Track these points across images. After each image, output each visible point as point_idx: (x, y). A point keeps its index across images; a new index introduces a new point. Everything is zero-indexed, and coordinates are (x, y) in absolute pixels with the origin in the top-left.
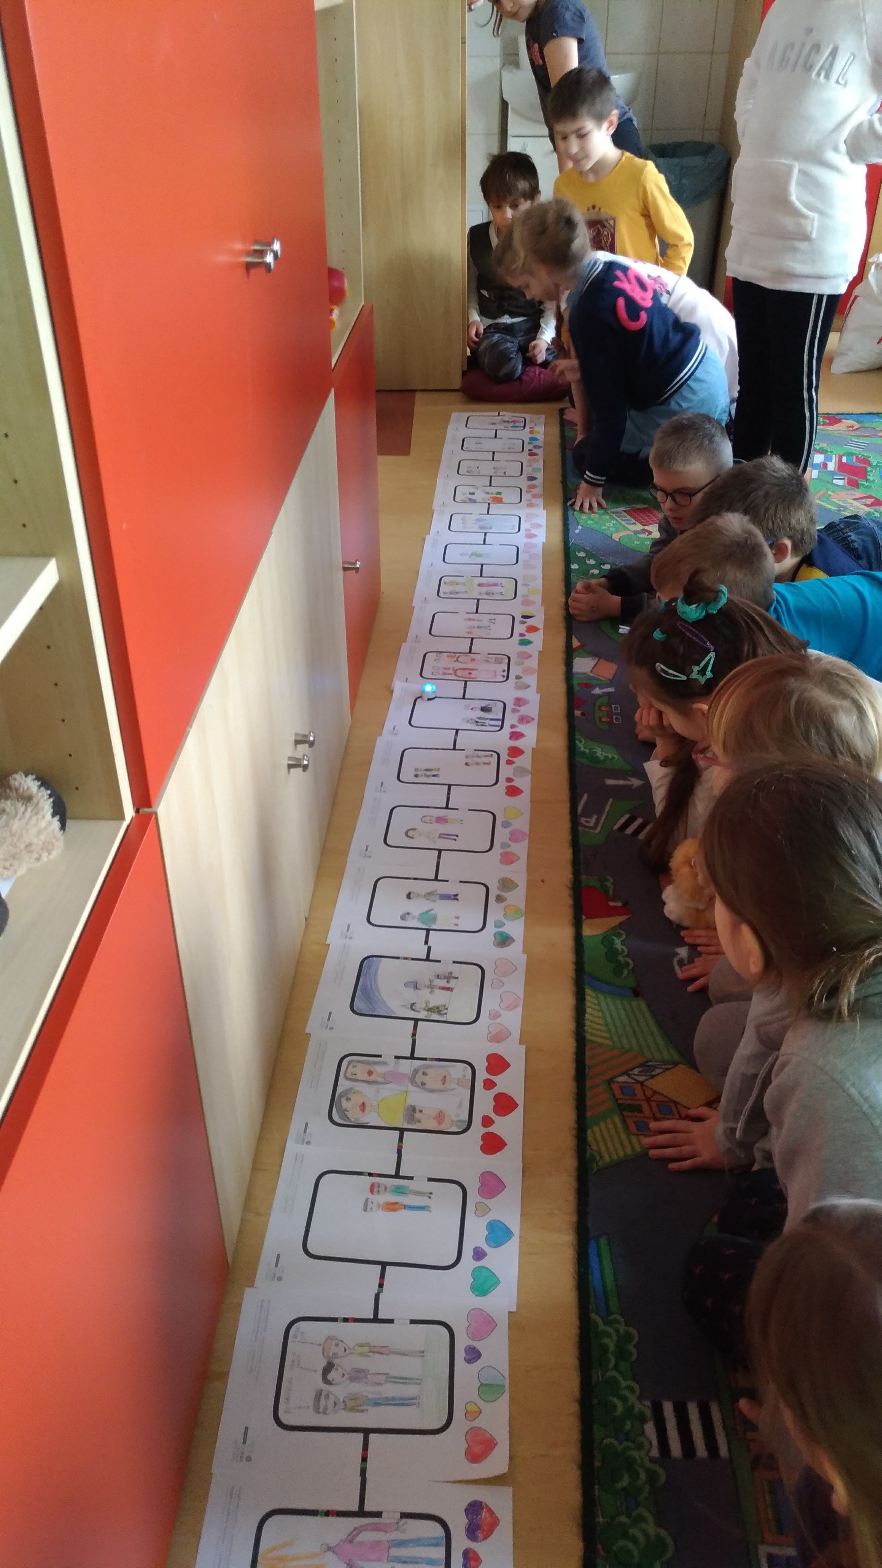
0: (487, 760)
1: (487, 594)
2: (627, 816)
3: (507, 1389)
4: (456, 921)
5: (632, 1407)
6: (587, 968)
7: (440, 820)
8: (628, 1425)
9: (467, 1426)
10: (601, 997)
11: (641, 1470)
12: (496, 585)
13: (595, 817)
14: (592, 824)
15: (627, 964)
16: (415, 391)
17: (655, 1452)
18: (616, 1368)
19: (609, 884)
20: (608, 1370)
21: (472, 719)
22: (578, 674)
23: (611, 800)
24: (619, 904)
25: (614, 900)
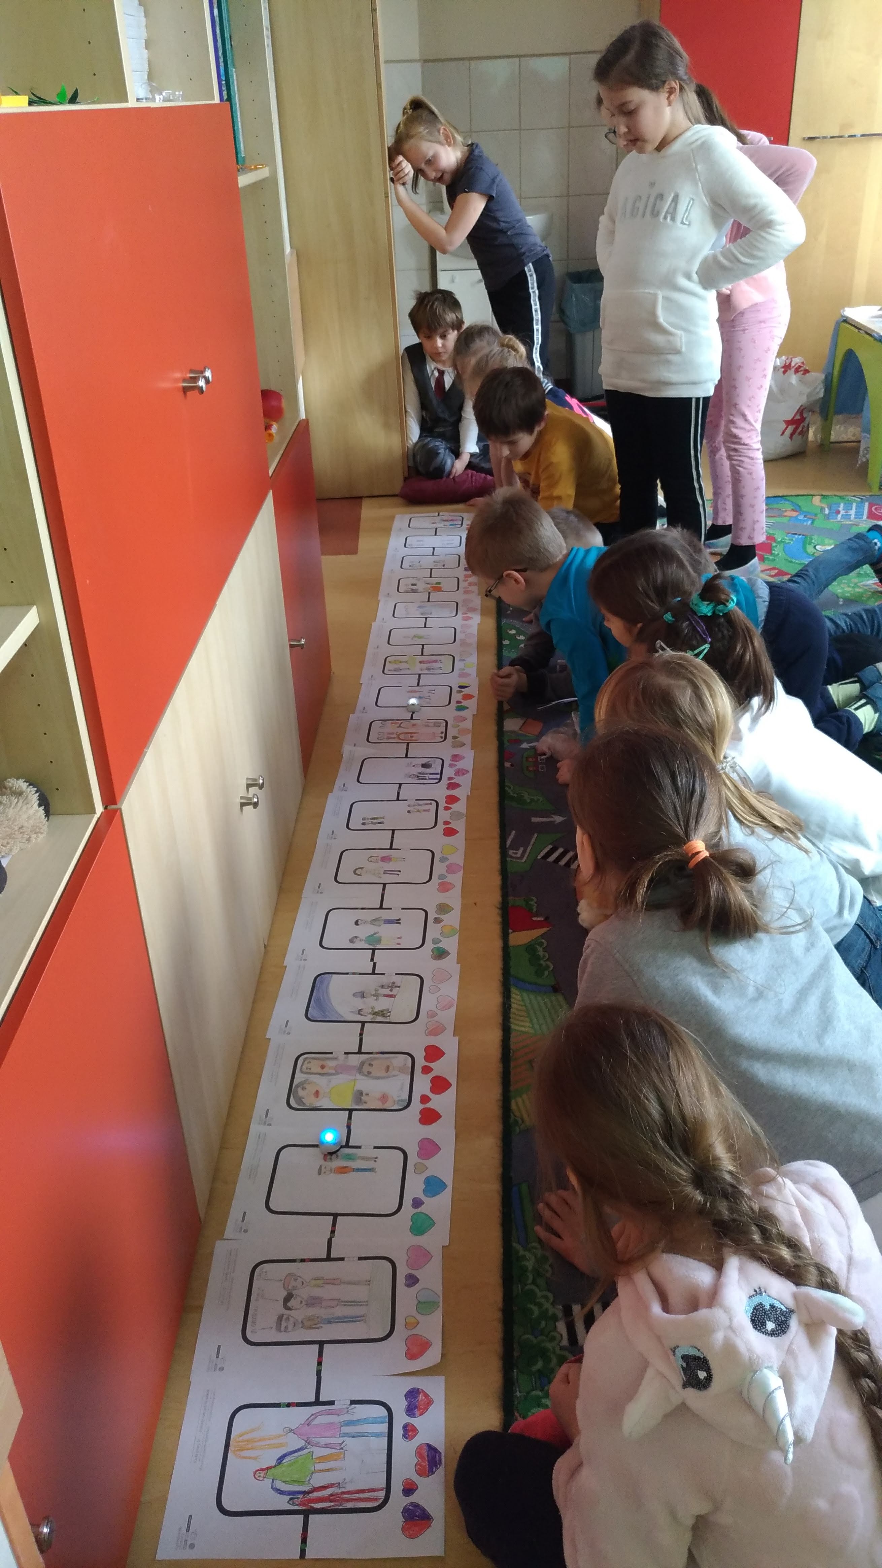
0: (426, 807)
1: (428, 669)
2: (550, 847)
3: (441, 1304)
4: (399, 941)
5: (547, 1310)
6: (512, 972)
7: (384, 859)
8: (543, 1324)
9: (407, 1333)
10: (525, 995)
11: (552, 1356)
12: (436, 661)
13: (521, 849)
14: (519, 855)
15: (548, 967)
16: (361, 498)
17: (565, 1342)
18: (534, 1282)
19: (532, 903)
20: (526, 1285)
21: (413, 775)
22: (508, 732)
23: (536, 835)
24: (542, 919)
25: (537, 916)
